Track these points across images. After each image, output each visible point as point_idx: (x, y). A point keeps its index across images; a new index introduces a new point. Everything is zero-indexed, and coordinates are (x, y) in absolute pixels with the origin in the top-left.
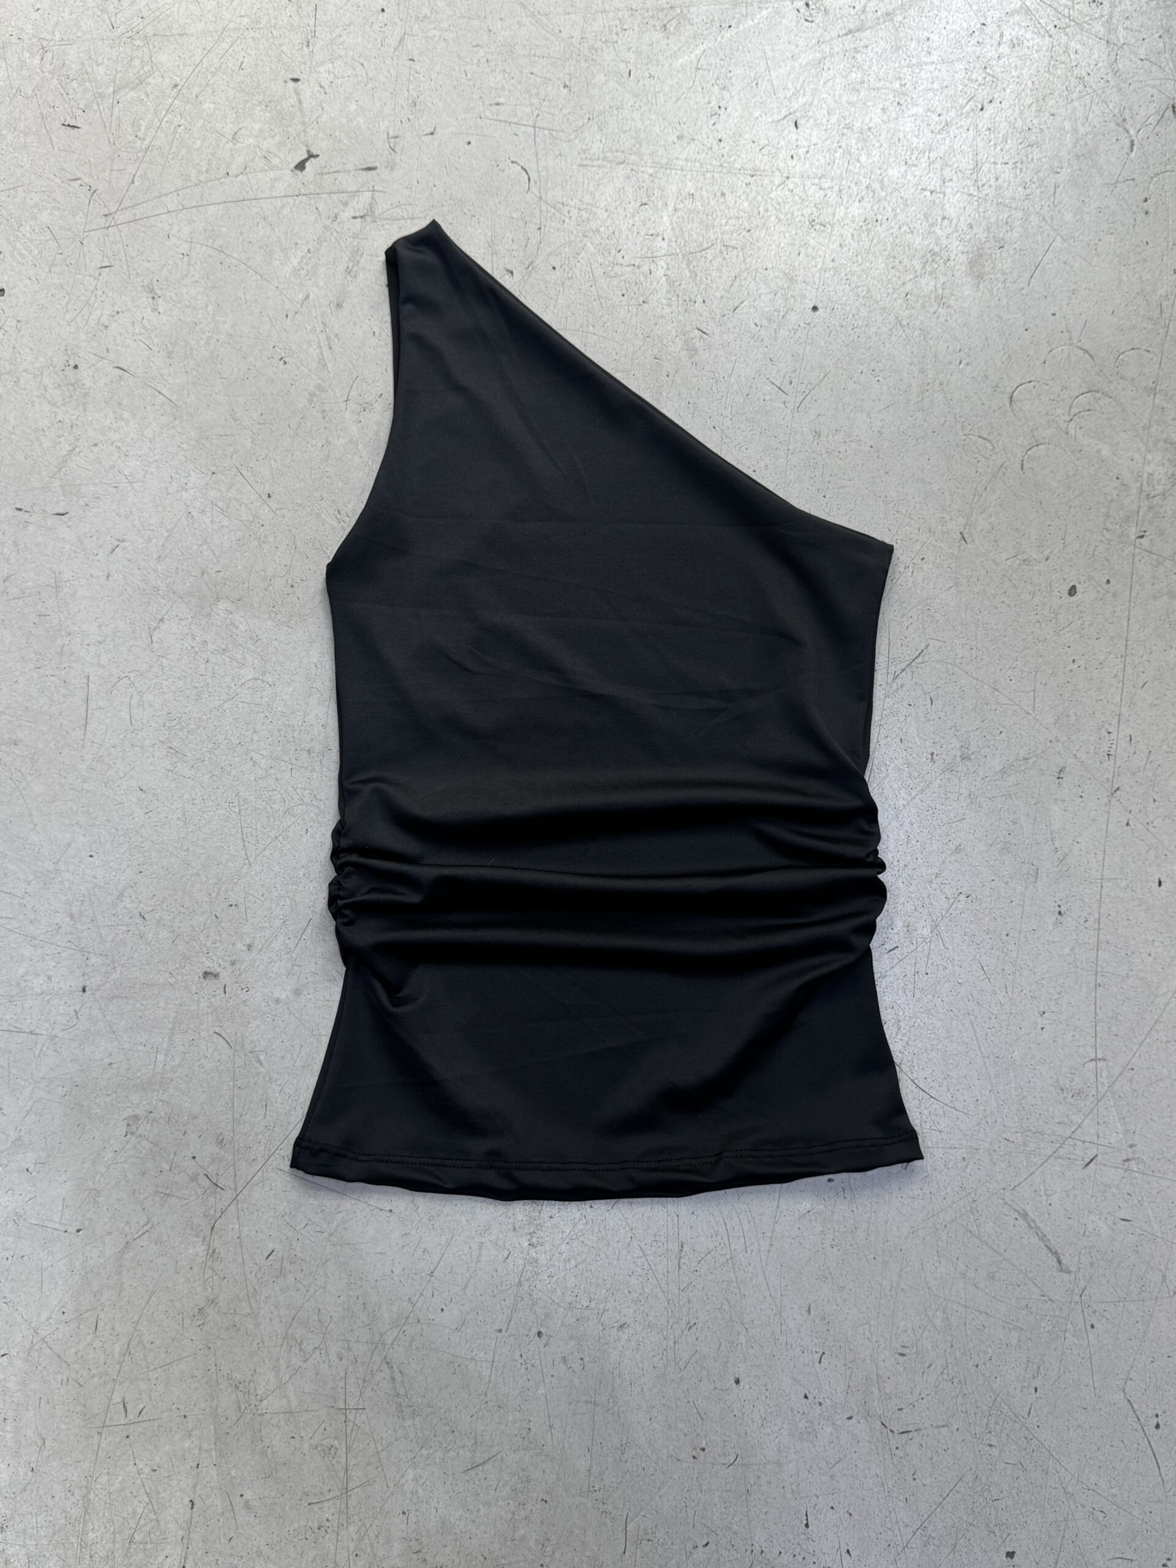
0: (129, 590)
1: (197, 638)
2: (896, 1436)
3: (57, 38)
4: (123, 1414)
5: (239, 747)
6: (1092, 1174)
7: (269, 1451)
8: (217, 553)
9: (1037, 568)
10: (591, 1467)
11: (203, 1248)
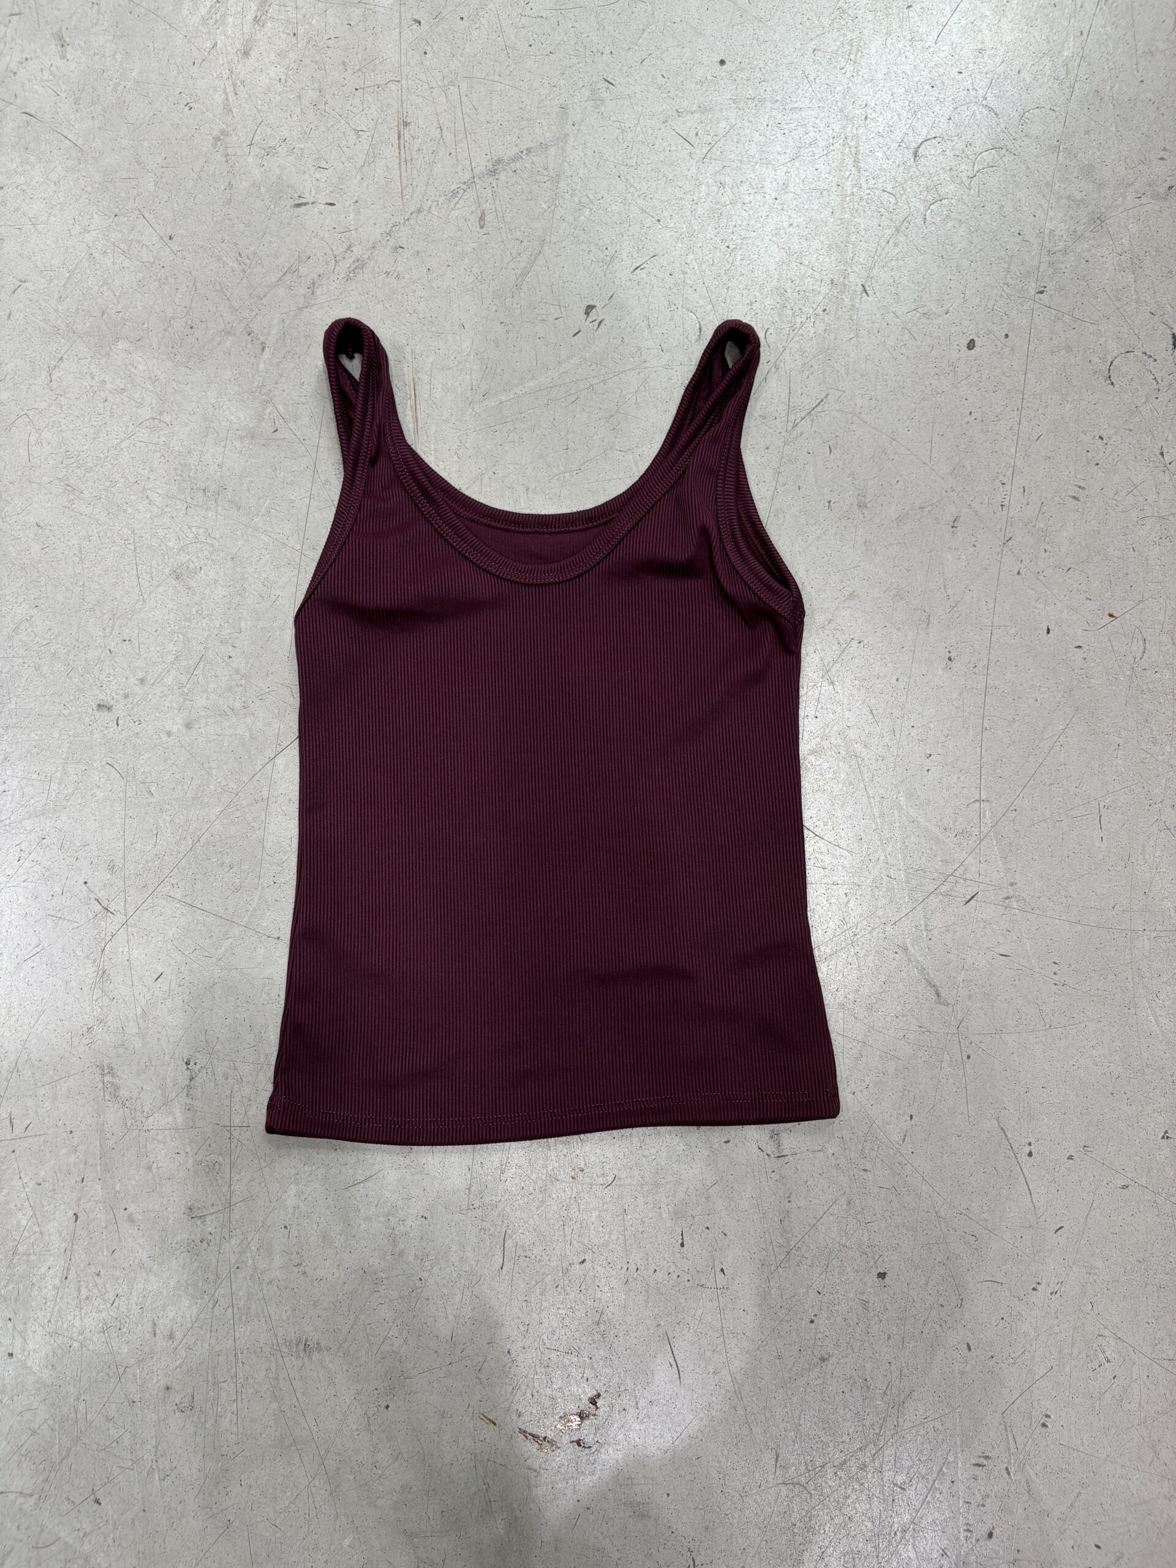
0: (30, 329)
1: (96, 378)
2: (773, 1160)
4: (9, 1128)
5: (136, 485)
6: (973, 910)
7: (154, 1166)
8: (117, 294)
9: (936, 322)
10: (471, 1186)
11: (93, 969)
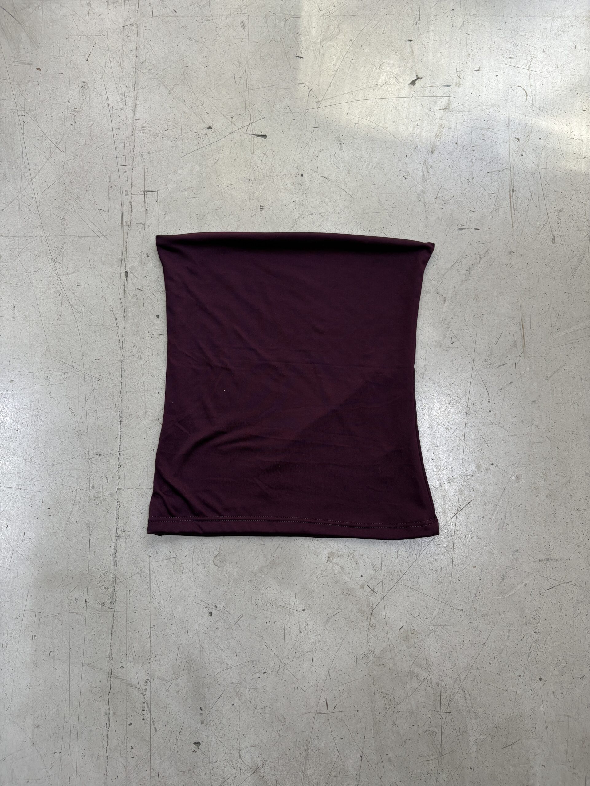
3: (292, 14)
